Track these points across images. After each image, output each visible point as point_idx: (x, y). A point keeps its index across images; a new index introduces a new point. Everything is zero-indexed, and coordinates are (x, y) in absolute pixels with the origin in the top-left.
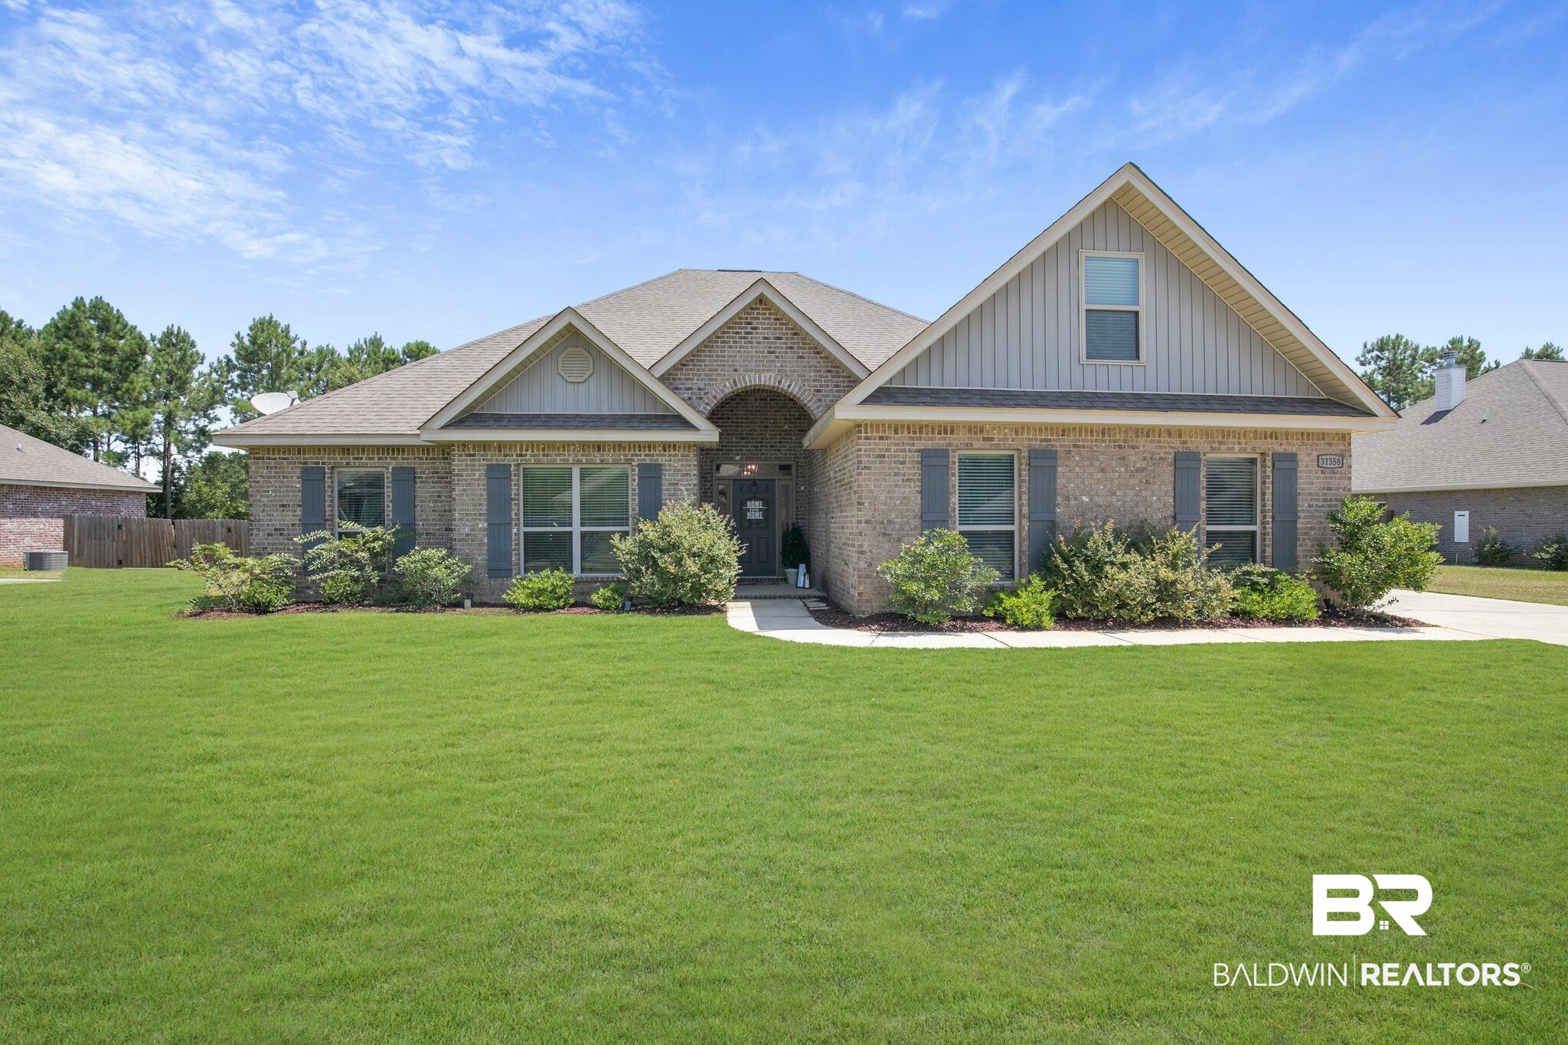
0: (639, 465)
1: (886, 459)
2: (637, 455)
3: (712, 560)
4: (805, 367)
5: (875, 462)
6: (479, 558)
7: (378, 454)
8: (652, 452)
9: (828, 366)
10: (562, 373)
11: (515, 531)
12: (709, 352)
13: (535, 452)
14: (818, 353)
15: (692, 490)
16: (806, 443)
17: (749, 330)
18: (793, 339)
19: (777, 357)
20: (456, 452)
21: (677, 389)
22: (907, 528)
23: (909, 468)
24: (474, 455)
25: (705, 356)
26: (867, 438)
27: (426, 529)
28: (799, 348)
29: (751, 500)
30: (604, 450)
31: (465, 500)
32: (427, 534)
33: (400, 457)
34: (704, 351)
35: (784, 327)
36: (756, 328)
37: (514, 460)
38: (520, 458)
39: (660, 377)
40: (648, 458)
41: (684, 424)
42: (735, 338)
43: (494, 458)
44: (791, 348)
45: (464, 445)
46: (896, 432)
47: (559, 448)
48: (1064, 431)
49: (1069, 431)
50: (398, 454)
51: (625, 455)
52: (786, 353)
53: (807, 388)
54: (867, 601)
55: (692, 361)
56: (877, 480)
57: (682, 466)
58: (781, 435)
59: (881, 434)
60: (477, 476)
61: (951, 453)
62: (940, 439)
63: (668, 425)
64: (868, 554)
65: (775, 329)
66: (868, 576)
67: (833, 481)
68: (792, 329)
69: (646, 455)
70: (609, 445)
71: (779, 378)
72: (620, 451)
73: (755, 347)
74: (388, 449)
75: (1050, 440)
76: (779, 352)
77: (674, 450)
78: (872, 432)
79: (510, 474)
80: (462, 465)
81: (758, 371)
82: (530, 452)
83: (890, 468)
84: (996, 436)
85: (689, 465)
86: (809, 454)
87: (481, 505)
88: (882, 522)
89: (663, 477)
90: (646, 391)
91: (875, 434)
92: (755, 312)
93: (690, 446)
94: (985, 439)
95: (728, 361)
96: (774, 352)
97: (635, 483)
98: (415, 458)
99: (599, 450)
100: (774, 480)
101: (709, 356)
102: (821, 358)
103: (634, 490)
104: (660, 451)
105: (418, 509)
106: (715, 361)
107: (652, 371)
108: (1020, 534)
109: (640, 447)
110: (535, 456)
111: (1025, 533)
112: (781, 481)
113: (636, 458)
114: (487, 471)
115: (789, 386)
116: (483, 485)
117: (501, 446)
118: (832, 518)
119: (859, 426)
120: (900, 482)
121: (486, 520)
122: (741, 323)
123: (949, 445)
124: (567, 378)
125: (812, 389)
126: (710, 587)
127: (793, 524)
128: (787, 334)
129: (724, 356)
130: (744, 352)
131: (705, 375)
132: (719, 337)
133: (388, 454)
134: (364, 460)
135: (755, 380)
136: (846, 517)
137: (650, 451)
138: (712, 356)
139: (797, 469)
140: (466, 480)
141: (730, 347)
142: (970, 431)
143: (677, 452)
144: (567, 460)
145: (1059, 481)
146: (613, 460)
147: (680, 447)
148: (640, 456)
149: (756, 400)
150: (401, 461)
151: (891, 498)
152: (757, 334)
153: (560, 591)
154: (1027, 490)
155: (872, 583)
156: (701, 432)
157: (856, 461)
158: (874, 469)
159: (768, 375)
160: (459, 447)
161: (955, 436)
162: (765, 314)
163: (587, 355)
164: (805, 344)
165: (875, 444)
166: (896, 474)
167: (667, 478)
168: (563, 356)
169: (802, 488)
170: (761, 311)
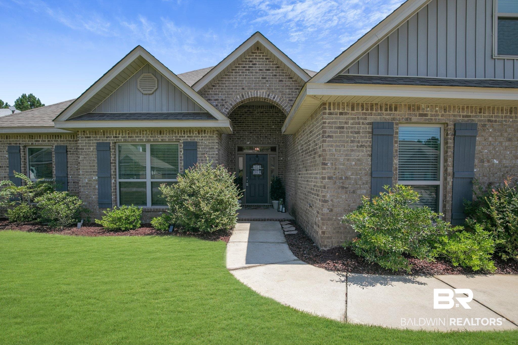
0: (184, 143)
1: (345, 130)
2: (182, 137)
3: (221, 202)
4: (283, 86)
5: (336, 132)
6: (94, 197)
7: (48, 139)
8: (191, 135)
9: (297, 86)
10: (140, 89)
11: (113, 181)
12: (228, 78)
13: (124, 135)
14: (291, 78)
15: (215, 157)
16: (283, 129)
17: (251, 65)
18: (276, 70)
19: (267, 81)
20: (80, 136)
21: (209, 100)
22: (360, 183)
23: (362, 137)
24: (90, 137)
25: (226, 81)
26: (330, 114)
27: (73, 180)
28: (280, 75)
29: (255, 164)
30: (163, 134)
31: (85, 163)
32: (74, 183)
33: (59, 140)
34: (225, 78)
35: (271, 63)
36: (255, 64)
37: (112, 140)
38: (115, 139)
39: (198, 92)
40: (189, 138)
41: (209, 116)
42: (243, 70)
43: (101, 139)
44: (275, 75)
45: (84, 131)
46: (353, 109)
47: (137, 133)
48: (481, 109)
49: (485, 109)
50: (58, 138)
51: (176, 137)
52: (273, 78)
53: (284, 99)
54: (328, 238)
55: (218, 83)
56: (337, 146)
57: (209, 143)
58: (270, 131)
59: (341, 111)
60: (92, 150)
61: (395, 126)
62: (387, 115)
63: (199, 117)
64: (330, 202)
65: (266, 64)
66: (329, 219)
67: (300, 151)
68: (276, 64)
69: (188, 137)
70: (166, 131)
71: (268, 93)
72: (172, 134)
73: (255, 75)
74: (53, 136)
75: (470, 116)
76: (268, 78)
77: (205, 133)
78: (334, 109)
79: (110, 148)
80: (83, 143)
81: (256, 89)
82: (121, 135)
83: (347, 137)
84: (429, 113)
85: (213, 143)
86: (285, 137)
87: (94, 166)
88: (341, 178)
89: (198, 150)
90: (188, 99)
91: (336, 111)
92: (255, 55)
93: (214, 131)
94: (421, 115)
95: (239, 84)
96: (265, 78)
97: (182, 153)
98: (67, 141)
99: (160, 134)
100: (267, 154)
101: (228, 81)
102: (293, 81)
103: (181, 157)
104: (196, 134)
105: (69, 169)
106: (231, 83)
107: (193, 88)
108: (445, 188)
109: (184, 132)
110: (124, 137)
111: (449, 187)
112: (271, 156)
113: (182, 138)
114: (97, 146)
115: (274, 98)
116: (95, 155)
117: (105, 131)
118: (299, 174)
119: (324, 104)
120: (356, 148)
121: (97, 175)
122: (246, 61)
123: (394, 119)
124: (142, 91)
125: (288, 99)
126: (218, 221)
127: (277, 177)
128: (273, 67)
129: (236, 81)
130: (248, 78)
131: (226, 92)
132: (234, 70)
133: (53, 138)
134: (40, 142)
135: (254, 94)
136: (311, 174)
137: (190, 134)
138: (230, 81)
139: (279, 149)
140: (85, 152)
141: (240, 75)
142: (409, 108)
143: (206, 135)
144: (142, 140)
145: (476, 147)
146: (169, 140)
147: (208, 132)
148: (185, 137)
149: (258, 113)
150: (60, 142)
151: (348, 160)
152: (255, 67)
153: (132, 219)
154: (452, 155)
155: (333, 224)
156: (219, 121)
157: (321, 131)
158: (336, 137)
159: (262, 91)
160: (81, 133)
161: (398, 112)
162: (260, 56)
163: (154, 77)
164: (283, 73)
165: (336, 118)
166: (352, 142)
167: (200, 150)
168: (141, 78)
169: (282, 158)
170: (258, 54)
